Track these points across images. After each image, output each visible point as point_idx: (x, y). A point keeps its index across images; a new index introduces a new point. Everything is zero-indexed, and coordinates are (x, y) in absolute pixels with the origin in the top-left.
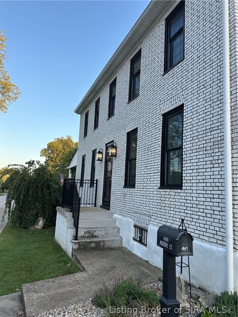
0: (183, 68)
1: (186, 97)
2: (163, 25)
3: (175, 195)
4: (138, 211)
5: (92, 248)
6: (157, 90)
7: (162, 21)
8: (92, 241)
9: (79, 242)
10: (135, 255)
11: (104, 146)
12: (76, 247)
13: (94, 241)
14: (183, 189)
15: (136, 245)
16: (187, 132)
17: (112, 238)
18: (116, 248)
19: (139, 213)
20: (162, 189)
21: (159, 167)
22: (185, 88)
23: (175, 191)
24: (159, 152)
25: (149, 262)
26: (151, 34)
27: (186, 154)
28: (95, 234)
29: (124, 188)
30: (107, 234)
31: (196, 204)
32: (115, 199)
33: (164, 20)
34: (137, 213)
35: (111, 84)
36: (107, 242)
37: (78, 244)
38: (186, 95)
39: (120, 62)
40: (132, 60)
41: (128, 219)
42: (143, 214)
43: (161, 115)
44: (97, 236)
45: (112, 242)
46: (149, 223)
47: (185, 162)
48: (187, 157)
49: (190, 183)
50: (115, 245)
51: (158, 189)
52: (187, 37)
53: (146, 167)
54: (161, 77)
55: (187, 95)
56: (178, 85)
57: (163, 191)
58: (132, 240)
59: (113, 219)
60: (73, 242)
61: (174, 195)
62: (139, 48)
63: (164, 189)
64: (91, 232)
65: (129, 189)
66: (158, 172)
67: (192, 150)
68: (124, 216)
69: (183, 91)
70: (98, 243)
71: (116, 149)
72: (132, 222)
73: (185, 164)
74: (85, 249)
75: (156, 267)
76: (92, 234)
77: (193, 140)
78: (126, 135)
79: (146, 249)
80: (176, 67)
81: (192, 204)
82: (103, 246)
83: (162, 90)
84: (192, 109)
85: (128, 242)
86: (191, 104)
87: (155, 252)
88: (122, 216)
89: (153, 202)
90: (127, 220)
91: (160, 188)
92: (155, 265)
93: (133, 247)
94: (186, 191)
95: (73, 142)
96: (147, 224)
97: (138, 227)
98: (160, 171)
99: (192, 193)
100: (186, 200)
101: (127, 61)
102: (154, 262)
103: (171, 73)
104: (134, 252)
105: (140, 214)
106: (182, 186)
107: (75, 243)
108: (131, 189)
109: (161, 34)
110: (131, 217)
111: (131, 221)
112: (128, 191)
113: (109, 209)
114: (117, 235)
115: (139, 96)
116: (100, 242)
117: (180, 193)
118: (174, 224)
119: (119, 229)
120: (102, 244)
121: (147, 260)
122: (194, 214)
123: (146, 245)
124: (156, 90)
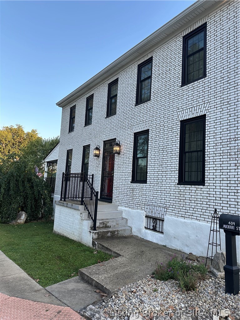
0: (205, 84)
1: (208, 110)
2: (181, 41)
3: (197, 190)
4: (151, 203)
5: (108, 237)
6: (174, 98)
7: (179, 37)
8: (109, 231)
9: (98, 232)
10: (149, 241)
11: (102, 142)
12: (95, 236)
13: (110, 231)
14: (205, 185)
15: (149, 233)
16: (210, 139)
17: (124, 228)
18: (128, 236)
19: (152, 205)
20: (181, 185)
21: (177, 166)
22: (207, 101)
23: (196, 186)
24: (177, 153)
25: (167, 246)
26: (165, 46)
27: (209, 157)
28: (108, 224)
29: (131, 183)
30: (117, 224)
31: (219, 197)
32: (119, 193)
33: (182, 37)
34: (150, 205)
35: (110, 83)
36: (121, 232)
37: (97, 234)
38: (208, 107)
39: (124, 64)
40: (140, 65)
41: (138, 210)
42: (158, 206)
43: (179, 121)
44: (109, 226)
45: (124, 231)
46: (165, 214)
47: (208, 163)
48: (210, 159)
49: (214, 180)
50: (126, 234)
51: (176, 184)
52: (209, 58)
53: (161, 165)
54: (178, 87)
55: (210, 108)
56: (199, 98)
57: (182, 187)
58: (144, 229)
59: (118, 211)
60: (93, 233)
61: (195, 190)
62: (150, 56)
63: (183, 185)
64: (105, 223)
65: (139, 184)
66: (176, 171)
67: (216, 154)
68: (133, 208)
69: (204, 103)
70: (113, 232)
71: (120, 147)
72: (144, 213)
73: (207, 165)
74: (103, 238)
75: (175, 250)
76: (106, 224)
77: (216, 146)
78: (133, 135)
79: (163, 236)
80: (197, 82)
81: (216, 197)
82: (117, 235)
83: (179, 99)
84: (215, 120)
85: (140, 230)
86: (214, 116)
87: (175, 237)
88: (129, 208)
89: (171, 196)
90: (137, 212)
91: (178, 184)
92: (174, 248)
93: (146, 235)
94: (208, 187)
95: (24, 132)
96: (162, 215)
97: (150, 218)
98: (178, 169)
99: (216, 189)
100: (209, 194)
101: (133, 65)
102: (174, 246)
103: (191, 86)
104: (148, 239)
105: (154, 206)
106: (205, 183)
107: (95, 233)
108: (141, 184)
109: (178, 49)
110: (142, 209)
111: (142, 213)
112: (138, 186)
113: (111, 202)
114: (125, 226)
115: (150, 101)
116: (114, 232)
117: (202, 188)
118: (195, 213)
119: (127, 220)
120: (116, 233)
121: (165, 245)
122: (217, 206)
123: (162, 233)
124: (172, 98)
